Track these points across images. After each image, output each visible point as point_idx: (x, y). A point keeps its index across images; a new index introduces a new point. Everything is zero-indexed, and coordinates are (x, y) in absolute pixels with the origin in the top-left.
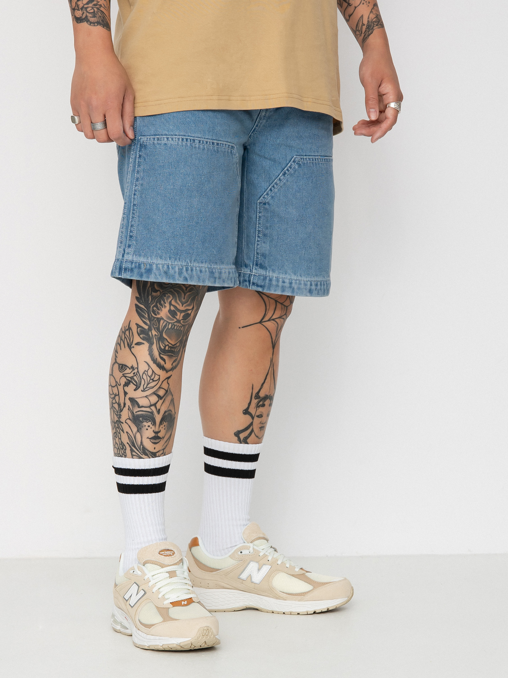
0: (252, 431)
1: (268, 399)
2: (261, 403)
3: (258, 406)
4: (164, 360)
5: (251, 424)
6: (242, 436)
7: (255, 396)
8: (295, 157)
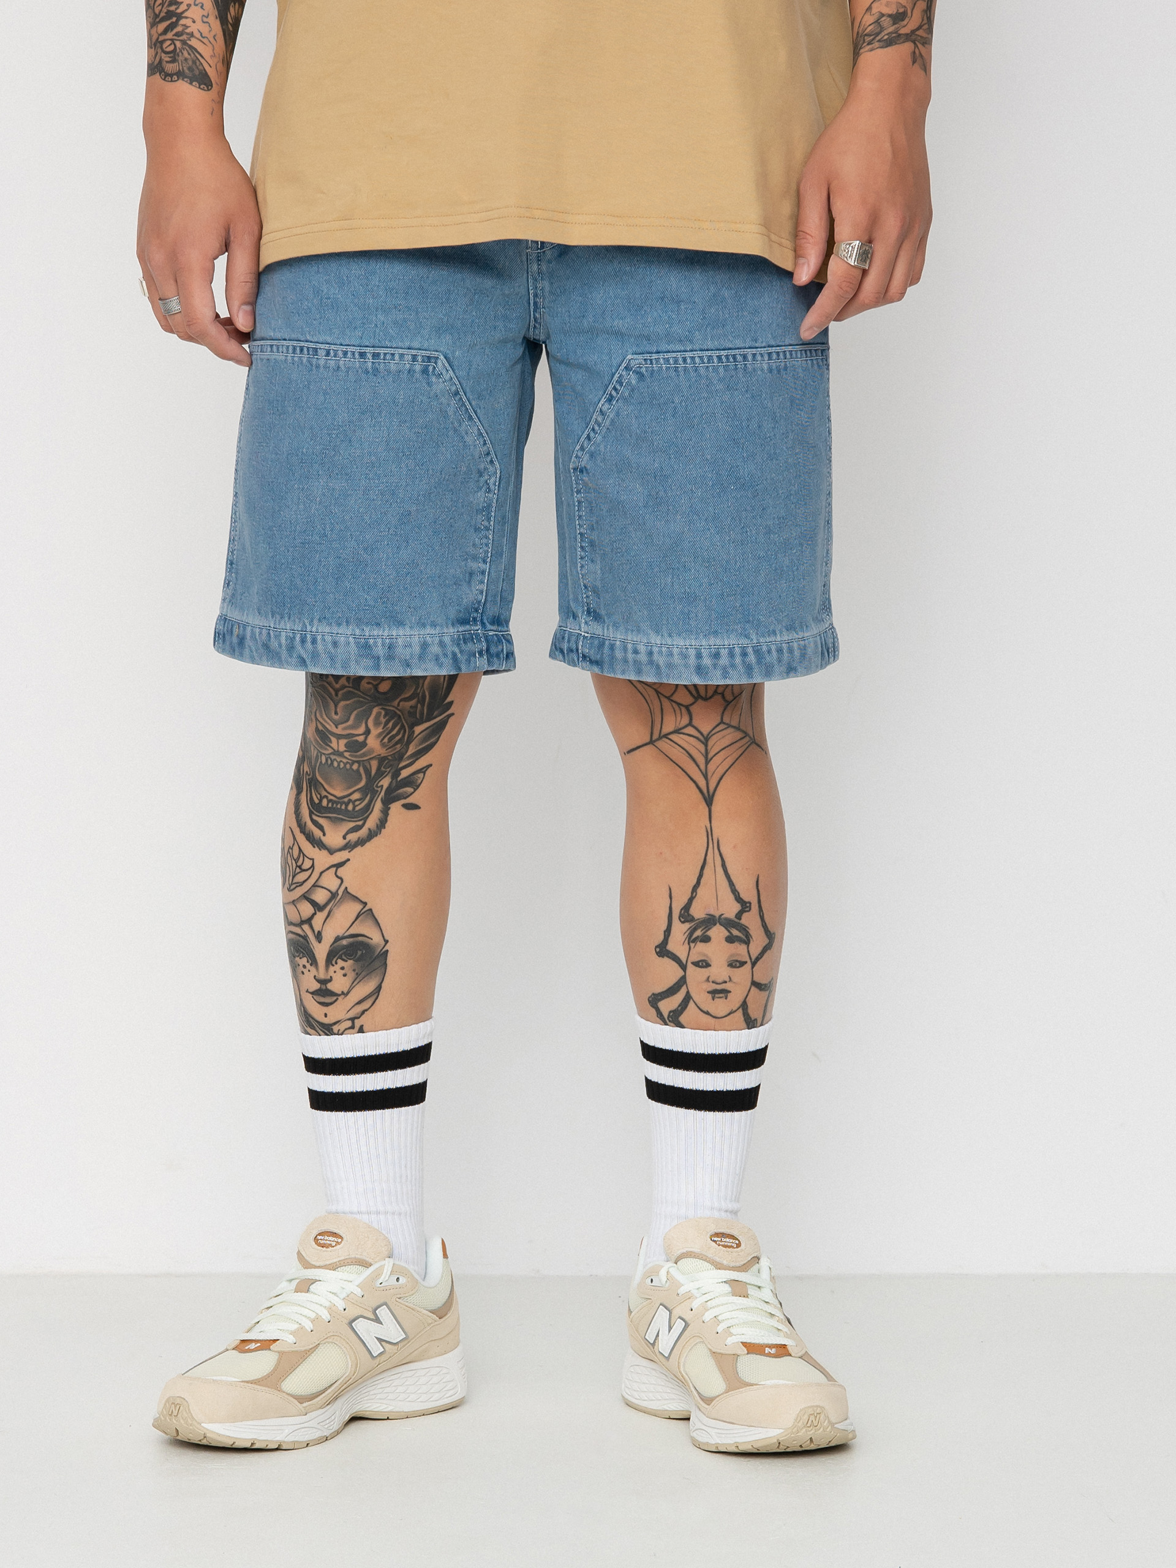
0: (688, 998)
1: (718, 924)
2: (698, 933)
3: (691, 940)
4: (321, 828)
5: (682, 981)
6: (667, 1006)
7: (681, 916)
8: (629, 357)
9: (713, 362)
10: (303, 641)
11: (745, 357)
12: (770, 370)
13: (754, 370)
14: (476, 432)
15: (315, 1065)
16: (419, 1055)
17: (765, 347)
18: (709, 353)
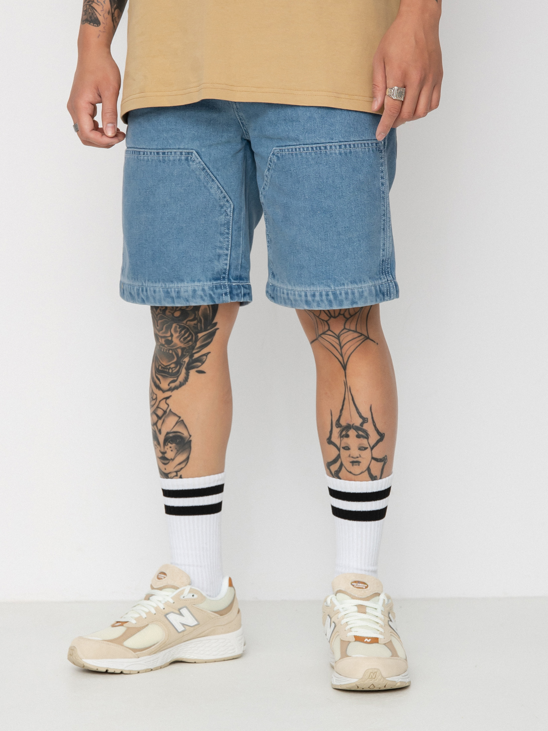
0: (342, 465)
1: (352, 429)
2: (344, 433)
3: (341, 436)
4: (159, 380)
5: (339, 457)
6: (335, 467)
7: (336, 424)
8: (274, 149)
9: (309, 151)
10: (142, 291)
11: (326, 148)
12: (340, 154)
13: (331, 154)
14: (216, 187)
15: (168, 493)
16: (218, 489)
17: (337, 142)
18: (307, 146)
